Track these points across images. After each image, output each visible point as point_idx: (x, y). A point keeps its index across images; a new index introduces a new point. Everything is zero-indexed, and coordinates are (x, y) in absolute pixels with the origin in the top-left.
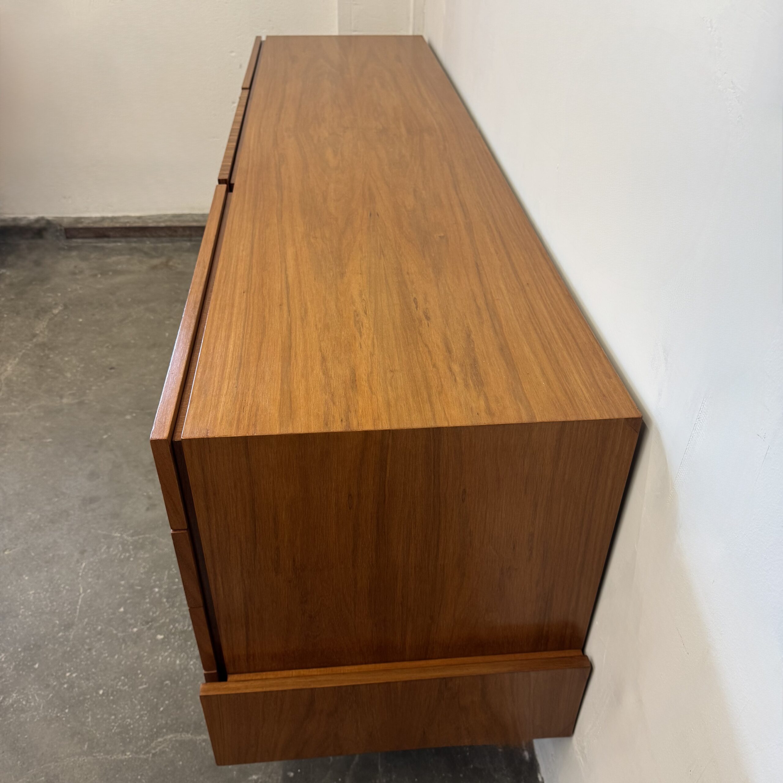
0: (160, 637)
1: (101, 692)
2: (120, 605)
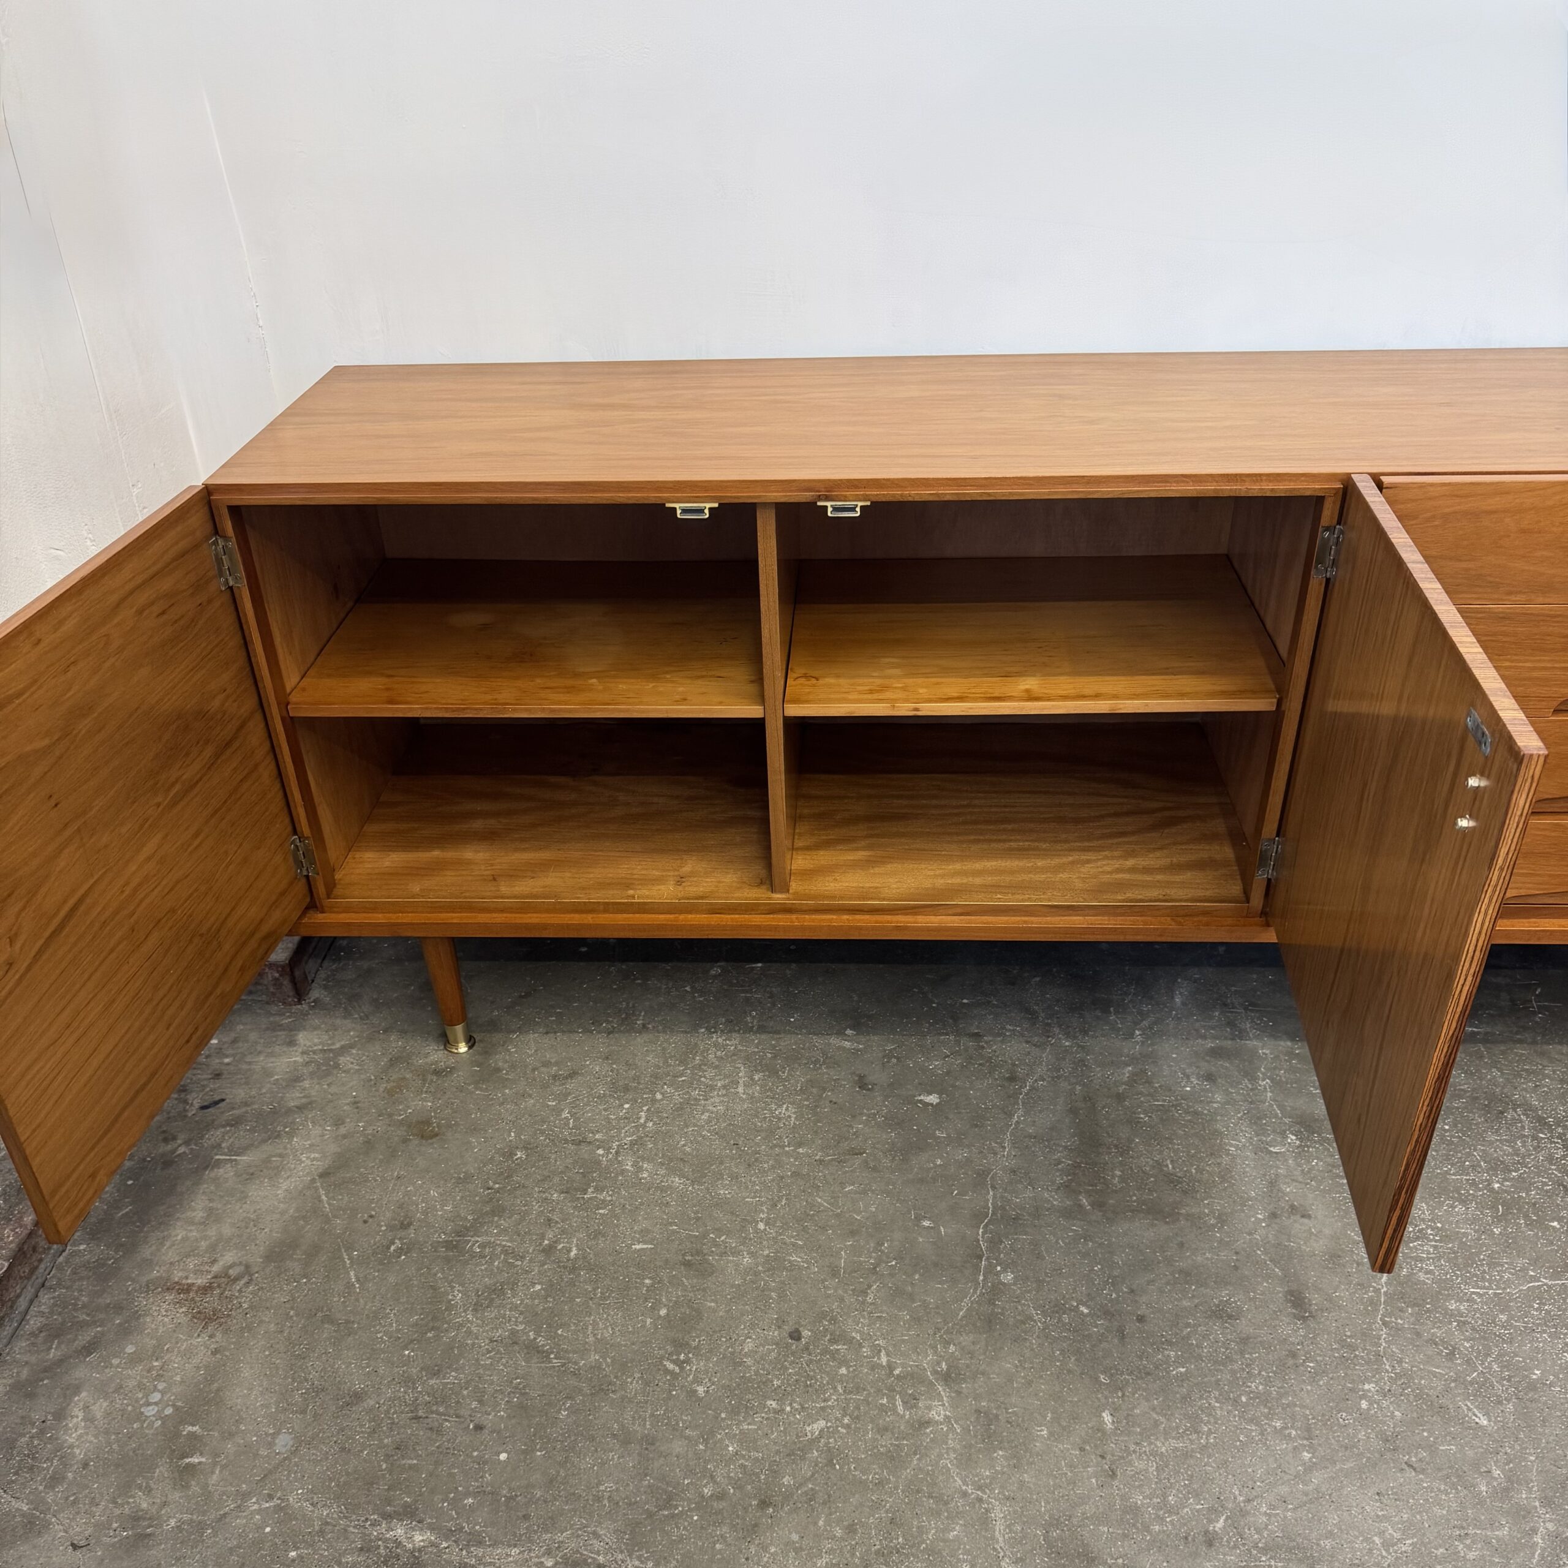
2: (1547, 1228)
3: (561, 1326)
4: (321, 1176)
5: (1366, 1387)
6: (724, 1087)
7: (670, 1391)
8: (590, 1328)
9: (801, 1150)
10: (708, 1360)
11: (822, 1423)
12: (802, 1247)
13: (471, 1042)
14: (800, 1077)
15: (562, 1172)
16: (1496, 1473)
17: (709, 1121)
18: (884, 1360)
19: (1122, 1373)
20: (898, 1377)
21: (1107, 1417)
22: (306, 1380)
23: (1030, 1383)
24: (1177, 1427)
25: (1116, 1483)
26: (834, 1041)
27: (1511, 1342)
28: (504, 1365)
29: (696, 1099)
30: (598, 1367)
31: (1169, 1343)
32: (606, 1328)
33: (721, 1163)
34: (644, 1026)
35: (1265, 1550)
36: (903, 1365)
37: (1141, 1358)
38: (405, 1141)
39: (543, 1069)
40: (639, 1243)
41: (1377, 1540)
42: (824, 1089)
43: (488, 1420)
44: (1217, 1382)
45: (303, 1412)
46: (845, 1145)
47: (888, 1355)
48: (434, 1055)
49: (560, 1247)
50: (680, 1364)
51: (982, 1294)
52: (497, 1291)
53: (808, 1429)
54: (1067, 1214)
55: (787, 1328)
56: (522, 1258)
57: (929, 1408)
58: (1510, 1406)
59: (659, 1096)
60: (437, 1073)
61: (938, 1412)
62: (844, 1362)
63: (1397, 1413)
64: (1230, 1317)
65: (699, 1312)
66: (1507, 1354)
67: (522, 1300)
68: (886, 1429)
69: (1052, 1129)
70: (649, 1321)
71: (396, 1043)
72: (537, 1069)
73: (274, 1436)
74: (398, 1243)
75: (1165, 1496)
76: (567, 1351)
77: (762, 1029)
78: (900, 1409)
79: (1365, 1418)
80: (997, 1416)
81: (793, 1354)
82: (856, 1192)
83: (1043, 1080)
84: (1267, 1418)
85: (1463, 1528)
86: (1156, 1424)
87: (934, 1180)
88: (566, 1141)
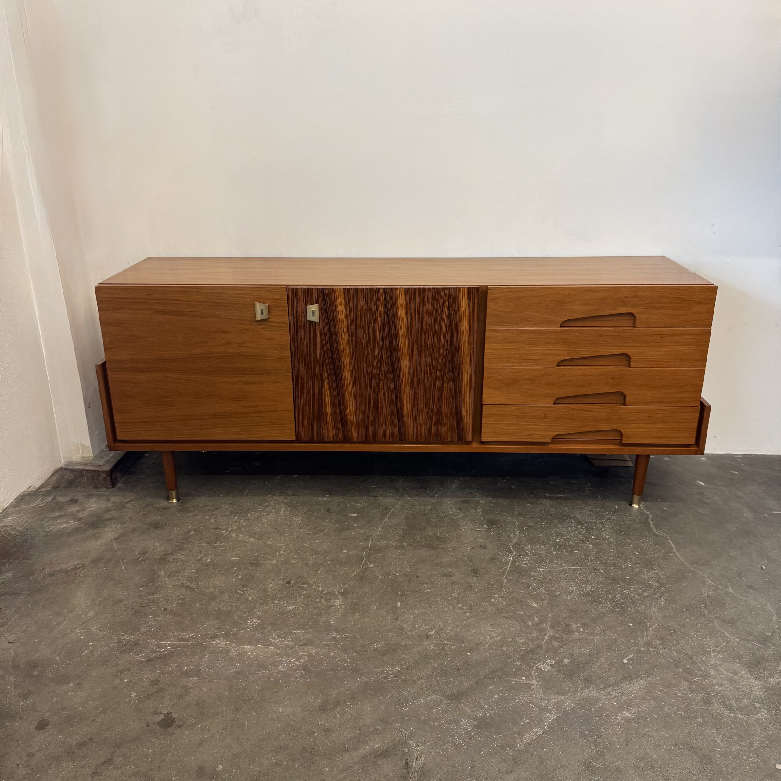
0: (593, 537)
1: (637, 553)
2: (573, 552)
3: (200, 581)
4: (115, 539)
5: (495, 595)
6: (275, 512)
7: (239, 598)
8: (211, 582)
9: (301, 530)
10: (254, 590)
11: (294, 607)
12: (296, 558)
13: (178, 500)
14: (305, 509)
15: (208, 537)
16: (536, 619)
17: (267, 522)
18: (320, 589)
19: (407, 592)
20: (325, 594)
21: (399, 604)
22: (102, 596)
23: (372, 595)
24: (424, 606)
25: (398, 621)
26: (320, 498)
27: (551, 583)
28: (177, 592)
29: (263, 516)
30: (213, 592)
31: (426, 583)
32: (218, 582)
33: (270, 534)
34: (247, 494)
35: (446, 640)
36: (327, 590)
37: (415, 587)
38: (148, 529)
39: (206, 508)
40: (234, 557)
41: (488, 637)
42: (314, 513)
43: (169, 607)
44: (441, 594)
45: (100, 605)
46: (319, 529)
47: (322, 587)
48: (164, 503)
49: (204, 559)
50: (244, 591)
51: (361, 570)
52: (178, 572)
53: (288, 608)
54: (397, 548)
55: (286, 581)
56: (188, 562)
57: (334, 602)
58: (546, 601)
59: (249, 515)
60: (164, 509)
61: (337, 603)
62: (305, 590)
63: (504, 603)
64: (450, 576)
65: (253, 577)
66: (549, 587)
67: (187, 574)
68: (317, 608)
69: (398, 524)
70: (234, 580)
71: (149, 500)
72: (203, 507)
73: (88, 612)
74: (142, 558)
75: (414, 625)
76: (202, 588)
77: (293, 495)
78: (323, 602)
79: (492, 604)
80: (358, 604)
81: (287, 588)
82: (320, 542)
83: (398, 509)
84: (456, 603)
85: (519, 634)
86: (416, 605)
87: (350, 538)
88: (211, 528)
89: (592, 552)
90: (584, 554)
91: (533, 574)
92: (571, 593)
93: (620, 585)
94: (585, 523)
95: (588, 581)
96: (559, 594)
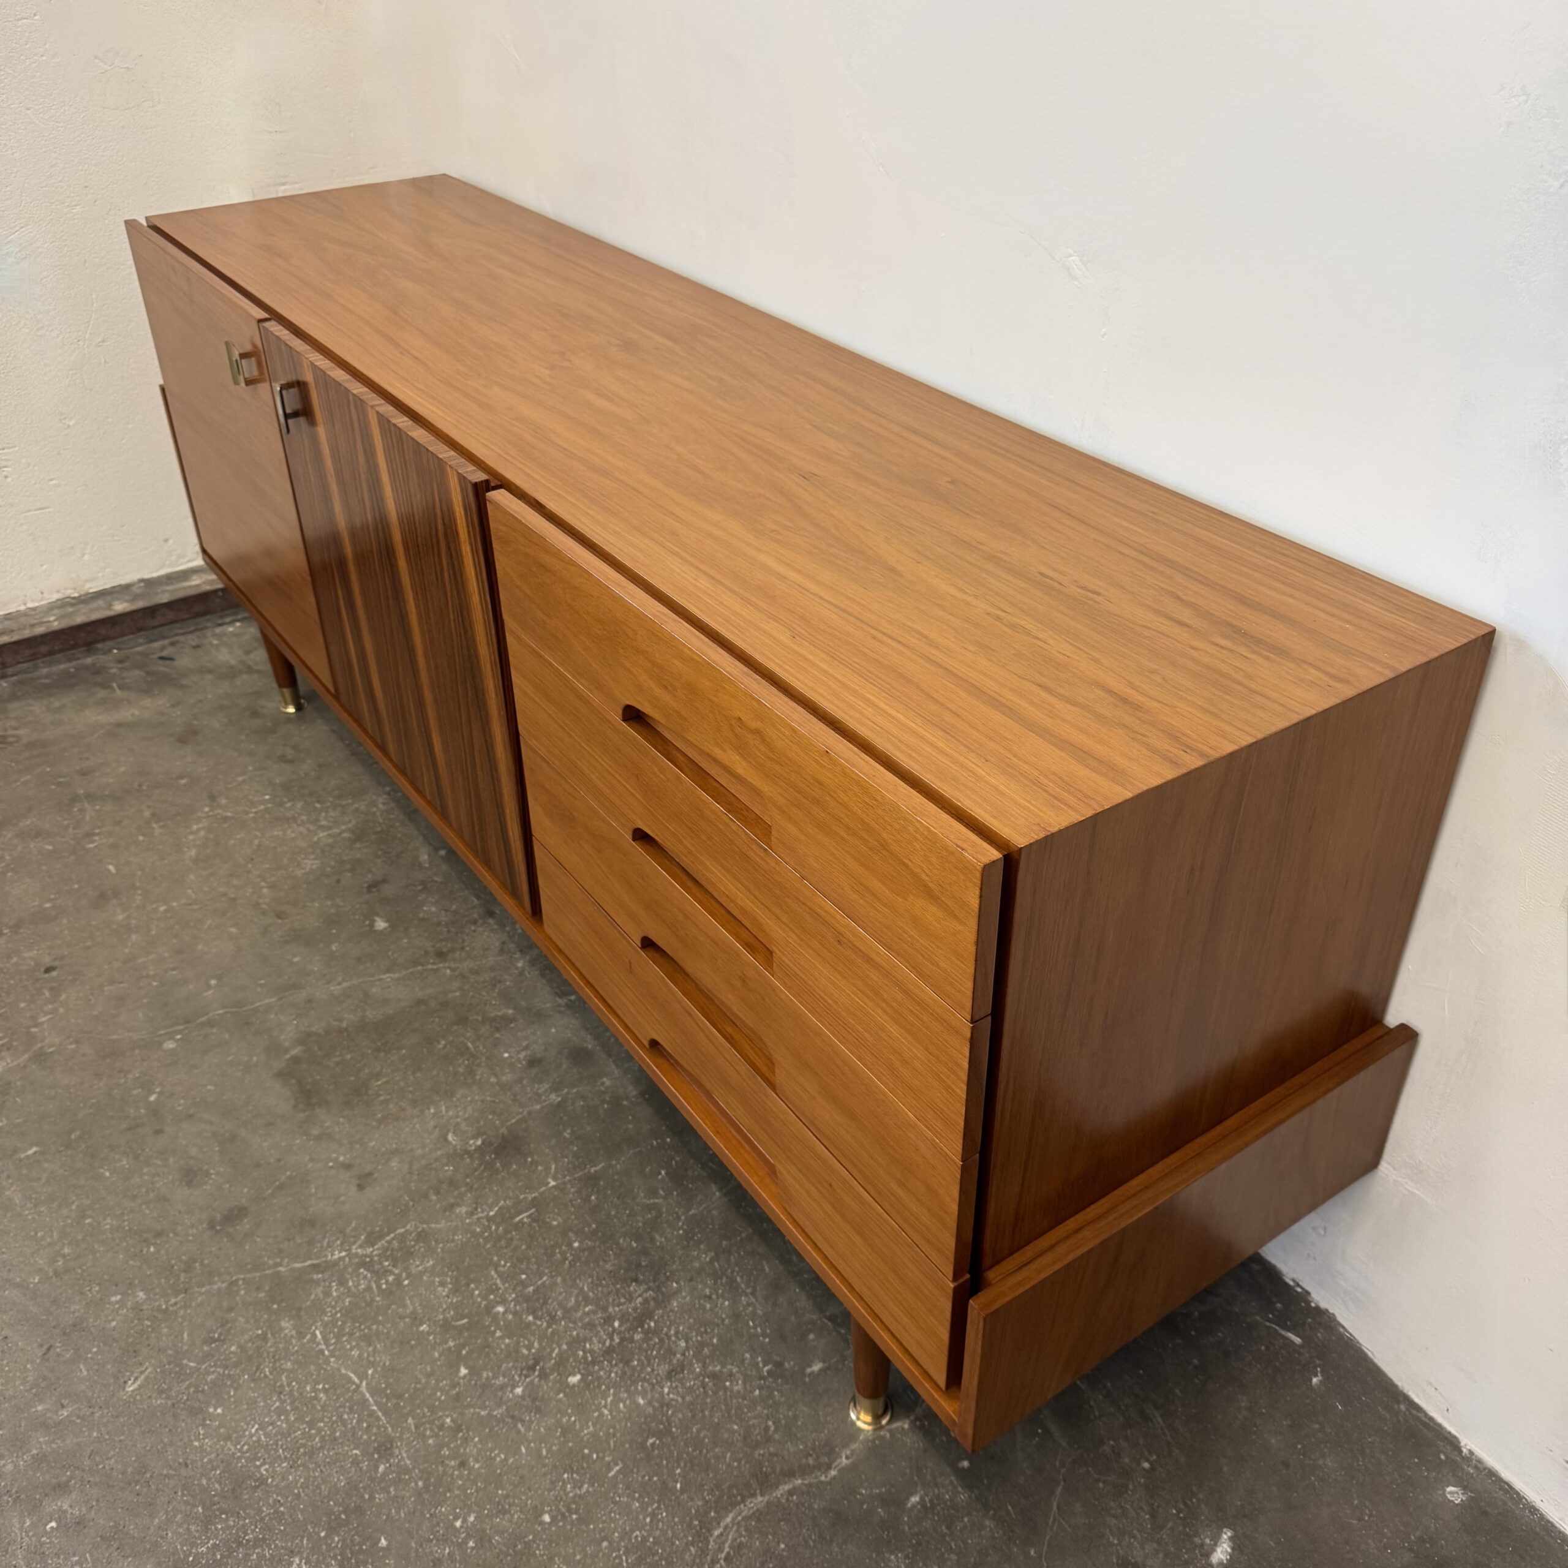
0: (575, 1379)
2: (454, 1367)
5: (140, 1294)
6: (321, 826)
9: (265, 890)
14: (360, 854)
15: (175, 805)
16: (65, 1412)
18: (44, 1019)
21: (32, 1151)
24: (36, 1193)
26: (424, 851)
29: (295, 821)
31: (137, 1157)
33: (226, 862)
36: (43, 1030)
37: (110, 1147)
38: (172, 735)
40: (116, 866)
42: (353, 870)
46: (288, 908)
49: (95, 838)
51: (143, 1039)
52: (39, 834)
54: (272, 1048)
56: (76, 829)
58: (159, 1402)
59: (288, 805)
64: (190, 1181)
65: (54, 920)
67: (34, 847)
69: (385, 1000)
70: (36, 903)
79: (97, 1303)
82: (230, 935)
83: (453, 971)
86: (36, 1180)
89: (484, 1408)
90: (458, 1394)
91: (286, 1324)
92: (228, 1438)
93: (326, 1536)
94: (647, 1333)
95: (311, 1453)
96: (210, 1414)
